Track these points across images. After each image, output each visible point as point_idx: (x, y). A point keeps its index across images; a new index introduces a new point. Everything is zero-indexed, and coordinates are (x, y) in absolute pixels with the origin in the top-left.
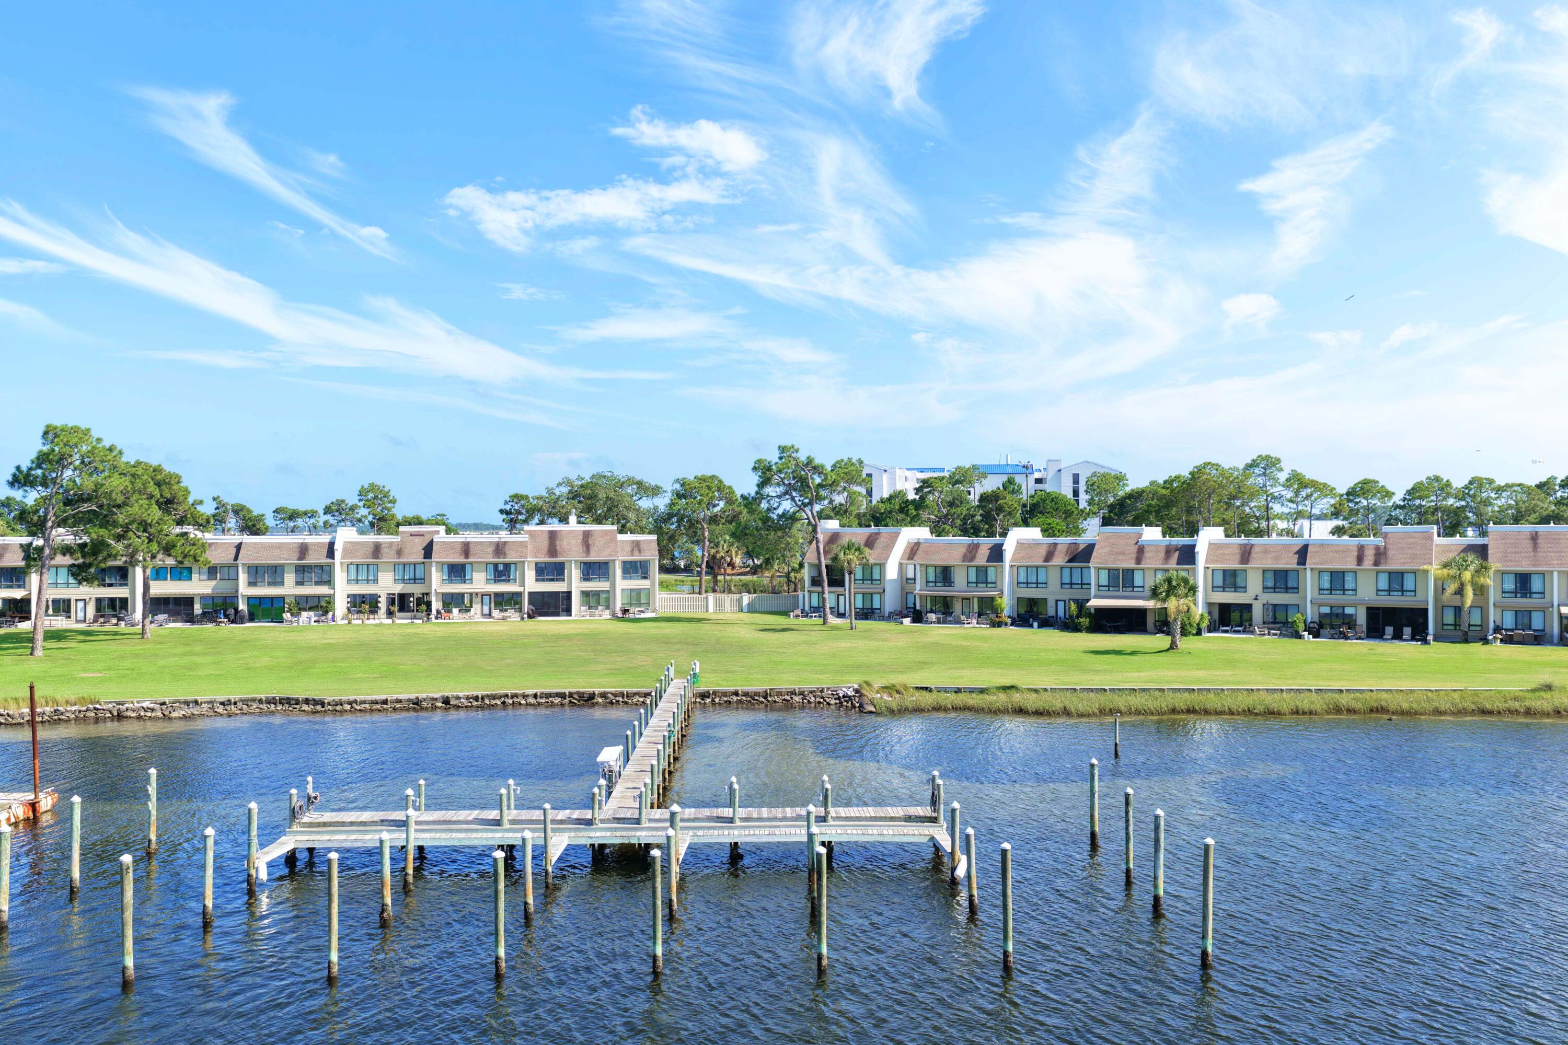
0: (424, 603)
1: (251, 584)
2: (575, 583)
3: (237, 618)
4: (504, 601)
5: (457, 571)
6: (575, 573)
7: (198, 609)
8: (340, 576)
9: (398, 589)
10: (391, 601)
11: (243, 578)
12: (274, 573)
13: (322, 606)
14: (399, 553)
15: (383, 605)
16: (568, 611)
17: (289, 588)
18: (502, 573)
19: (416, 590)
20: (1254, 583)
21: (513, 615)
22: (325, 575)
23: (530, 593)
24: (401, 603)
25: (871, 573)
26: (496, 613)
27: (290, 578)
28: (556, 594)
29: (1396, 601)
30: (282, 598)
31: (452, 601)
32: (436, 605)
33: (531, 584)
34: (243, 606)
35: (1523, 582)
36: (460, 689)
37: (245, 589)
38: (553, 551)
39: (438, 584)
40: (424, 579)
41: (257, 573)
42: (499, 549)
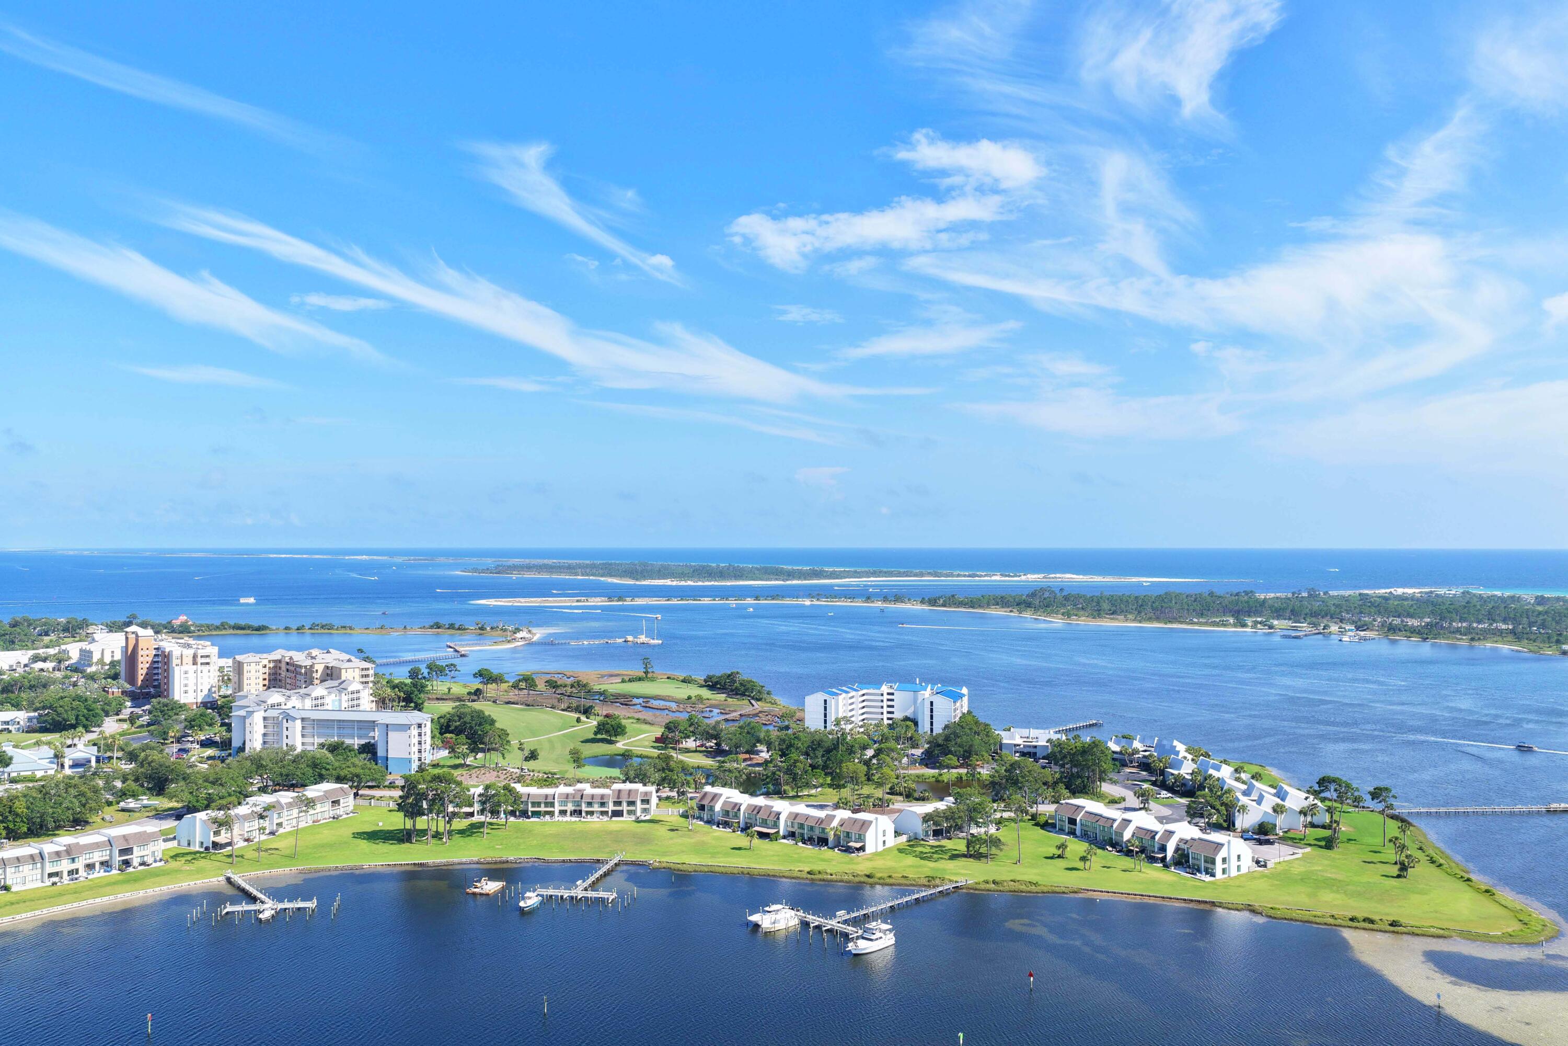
0: (580, 812)
1: (532, 807)
2: (625, 807)
3: (528, 817)
4: (603, 813)
5: (589, 804)
6: (625, 804)
7: (517, 813)
8: (556, 804)
9: (573, 808)
10: (571, 812)
11: (530, 805)
12: (539, 804)
13: (551, 814)
14: (574, 798)
15: (568, 813)
16: (622, 816)
17: (543, 809)
18: (603, 804)
19: (578, 808)
20: (796, 826)
21: (605, 818)
22: (552, 804)
23: (612, 811)
24: (574, 813)
25: (712, 809)
26: (601, 817)
27: (543, 805)
28: (619, 811)
29: (822, 836)
30: (540, 811)
31: (587, 813)
32: (584, 814)
33: (611, 807)
34: (530, 814)
35: (848, 833)
36: (573, 857)
37: (530, 809)
38: (618, 797)
39: (584, 808)
40: (580, 806)
41: (534, 804)
42: (602, 796)
